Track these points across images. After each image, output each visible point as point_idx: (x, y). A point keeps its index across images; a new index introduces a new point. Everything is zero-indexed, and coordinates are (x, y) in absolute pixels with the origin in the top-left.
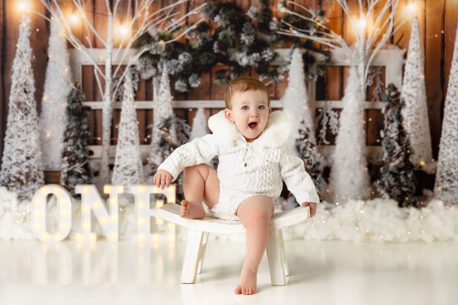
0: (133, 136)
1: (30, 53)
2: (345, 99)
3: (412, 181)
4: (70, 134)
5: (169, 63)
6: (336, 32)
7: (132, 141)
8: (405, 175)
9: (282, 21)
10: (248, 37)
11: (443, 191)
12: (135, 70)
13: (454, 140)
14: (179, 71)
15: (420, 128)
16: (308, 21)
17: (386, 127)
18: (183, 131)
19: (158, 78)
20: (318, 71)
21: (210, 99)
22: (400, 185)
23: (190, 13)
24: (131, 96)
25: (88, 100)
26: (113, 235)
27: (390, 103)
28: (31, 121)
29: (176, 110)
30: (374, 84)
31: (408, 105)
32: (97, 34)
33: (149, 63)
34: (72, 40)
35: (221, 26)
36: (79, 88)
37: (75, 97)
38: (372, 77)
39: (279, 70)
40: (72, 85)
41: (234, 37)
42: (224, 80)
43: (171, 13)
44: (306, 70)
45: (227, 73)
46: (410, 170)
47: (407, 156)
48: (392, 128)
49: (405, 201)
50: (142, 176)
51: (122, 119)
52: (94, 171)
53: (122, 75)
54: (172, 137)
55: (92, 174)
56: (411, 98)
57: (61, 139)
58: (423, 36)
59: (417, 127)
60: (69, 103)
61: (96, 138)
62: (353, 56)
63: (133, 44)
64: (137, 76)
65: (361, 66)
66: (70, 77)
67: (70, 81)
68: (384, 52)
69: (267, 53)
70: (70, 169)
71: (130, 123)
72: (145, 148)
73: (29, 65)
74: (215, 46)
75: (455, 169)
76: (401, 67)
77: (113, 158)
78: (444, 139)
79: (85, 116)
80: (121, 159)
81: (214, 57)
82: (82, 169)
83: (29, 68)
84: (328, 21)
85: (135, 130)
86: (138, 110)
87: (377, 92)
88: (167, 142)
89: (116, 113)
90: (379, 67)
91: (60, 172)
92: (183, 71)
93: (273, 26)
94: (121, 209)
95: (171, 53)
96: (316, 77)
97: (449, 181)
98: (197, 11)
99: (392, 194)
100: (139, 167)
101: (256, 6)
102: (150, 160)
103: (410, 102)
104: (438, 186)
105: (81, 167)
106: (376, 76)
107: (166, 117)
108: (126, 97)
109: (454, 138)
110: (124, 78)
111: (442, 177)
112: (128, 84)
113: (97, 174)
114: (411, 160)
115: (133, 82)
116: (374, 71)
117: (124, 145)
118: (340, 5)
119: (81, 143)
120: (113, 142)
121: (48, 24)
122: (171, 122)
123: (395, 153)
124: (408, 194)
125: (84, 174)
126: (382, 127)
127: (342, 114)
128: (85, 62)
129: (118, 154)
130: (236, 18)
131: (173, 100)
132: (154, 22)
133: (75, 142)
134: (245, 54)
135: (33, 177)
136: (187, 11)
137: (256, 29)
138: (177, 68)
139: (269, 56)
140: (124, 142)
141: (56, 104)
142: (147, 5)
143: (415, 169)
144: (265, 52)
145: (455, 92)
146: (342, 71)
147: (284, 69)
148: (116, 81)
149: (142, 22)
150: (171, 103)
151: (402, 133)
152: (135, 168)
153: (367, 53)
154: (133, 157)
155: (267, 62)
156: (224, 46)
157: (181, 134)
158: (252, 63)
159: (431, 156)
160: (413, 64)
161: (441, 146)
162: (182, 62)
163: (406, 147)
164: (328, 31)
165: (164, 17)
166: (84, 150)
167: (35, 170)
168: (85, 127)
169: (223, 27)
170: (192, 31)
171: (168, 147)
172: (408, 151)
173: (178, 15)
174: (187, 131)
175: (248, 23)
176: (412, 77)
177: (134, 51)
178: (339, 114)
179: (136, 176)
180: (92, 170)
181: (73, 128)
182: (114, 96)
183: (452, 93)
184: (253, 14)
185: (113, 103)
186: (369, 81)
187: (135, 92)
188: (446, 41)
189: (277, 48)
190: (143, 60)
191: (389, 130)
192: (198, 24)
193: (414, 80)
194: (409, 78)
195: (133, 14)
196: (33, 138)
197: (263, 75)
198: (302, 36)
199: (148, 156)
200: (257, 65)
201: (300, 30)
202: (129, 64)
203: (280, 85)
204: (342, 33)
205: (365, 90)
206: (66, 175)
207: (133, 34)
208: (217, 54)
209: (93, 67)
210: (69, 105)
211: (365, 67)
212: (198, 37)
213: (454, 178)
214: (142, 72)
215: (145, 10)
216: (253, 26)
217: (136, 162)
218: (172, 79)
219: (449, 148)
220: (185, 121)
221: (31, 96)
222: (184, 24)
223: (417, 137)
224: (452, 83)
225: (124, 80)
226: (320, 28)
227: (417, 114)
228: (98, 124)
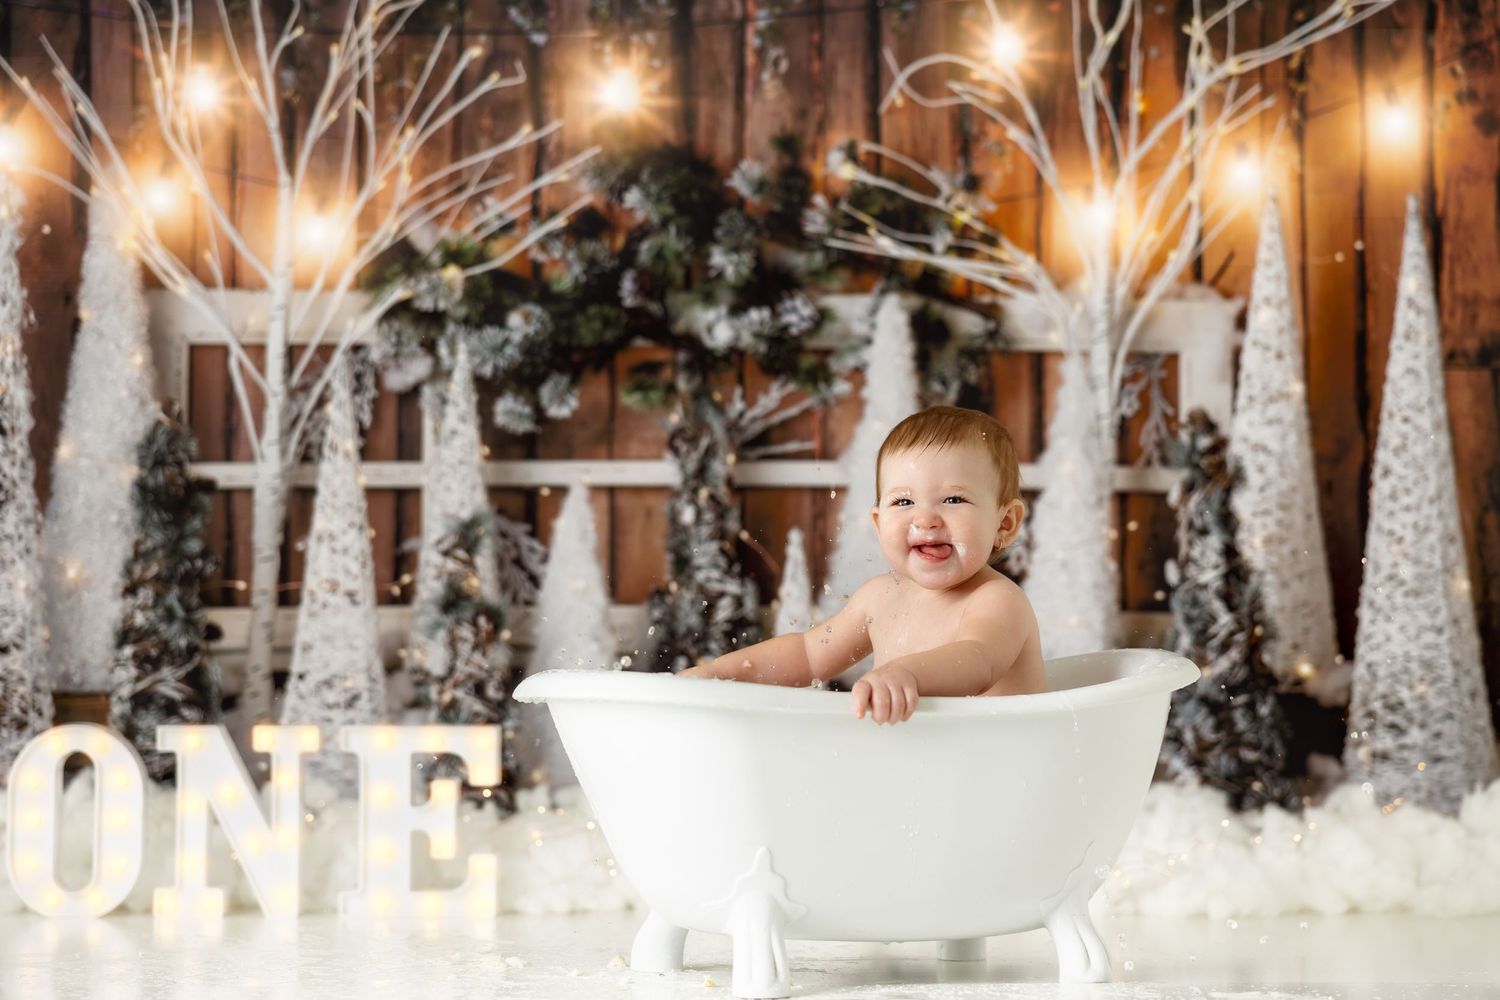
0: (356, 577)
1: (19, 304)
2: (1048, 457)
3: (1273, 727)
4: (144, 570)
5: (474, 340)
6: (1016, 241)
7: (351, 595)
8: (1251, 707)
9: (844, 206)
10: (735, 257)
11: (1374, 762)
12: (364, 361)
13: (1407, 594)
14: (509, 364)
15: (1294, 553)
16: (927, 209)
17: (1183, 549)
18: (518, 562)
19: (440, 387)
20: (962, 369)
21: (611, 456)
22: (1234, 742)
23: (545, 180)
24: (350, 444)
25: (205, 457)
26: (280, 896)
27: (1197, 474)
28: (17, 527)
29: (497, 493)
30: (1144, 412)
31: (1254, 478)
32: (240, 245)
33: (410, 339)
34: (157, 263)
35: (647, 221)
36: (179, 417)
37: (164, 448)
38: (1136, 388)
39: (835, 365)
40: (154, 410)
41: (687, 257)
42: (656, 396)
43: (484, 179)
44: (923, 362)
45: (666, 374)
46: (1265, 693)
47: (1254, 647)
48: (1203, 554)
49: (1252, 796)
50: (382, 708)
51: (320, 522)
52: (220, 691)
53: (319, 376)
54: (482, 580)
55: (215, 703)
56: (1262, 458)
57: (115, 585)
58: (1296, 257)
59: (1286, 549)
60: (142, 465)
61: (229, 583)
62: (1074, 319)
63: (358, 276)
64: (369, 381)
65: (1101, 351)
66: (148, 381)
67: (148, 396)
68: (1173, 308)
69: (794, 310)
70: (141, 686)
71: (344, 532)
72: (391, 616)
73: (13, 343)
74: (627, 285)
75: (1411, 687)
76: (1228, 358)
77: (284, 650)
78: (1374, 589)
79: (195, 510)
80: (314, 654)
81: (624, 319)
82: (181, 686)
83: (14, 353)
84: (991, 208)
85: (360, 559)
86: (371, 493)
87: (1154, 437)
88: (467, 597)
89: (300, 502)
90: (1155, 356)
91: (108, 695)
92: (522, 365)
93: (815, 222)
94: (310, 817)
95: (481, 307)
96: (955, 388)
97: (1393, 727)
98: (568, 171)
99: (1208, 771)
100: (373, 680)
101: (759, 158)
102: (411, 656)
103: (1261, 470)
104: (1359, 744)
105: (179, 681)
106: (1148, 387)
107: (466, 514)
108: (334, 449)
109: (1403, 589)
110: (328, 386)
111: (1370, 714)
112: (340, 405)
113: (230, 702)
114: (1266, 658)
115: (358, 399)
116: (1141, 369)
117: (325, 606)
118: (1028, 158)
119: (181, 600)
120: (288, 597)
121: (80, 211)
122: (482, 530)
123: (1215, 636)
124: (1259, 771)
125: (189, 702)
126: (1170, 550)
127: (1040, 507)
128: (201, 334)
129: (302, 637)
130: (695, 196)
131: (488, 458)
132: (430, 207)
133: (159, 597)
134: (723, 310)
135: (17, 711)
136: (537, 172)
137: (758, 233)
138: (503, 357)
139: (803, 319)
140: (322, 595)
141: (102, 471)
142: (408, 152)
143: (1283, 688)
144: (788, 304)
145: (1405, 437)
146: (1039, 365)
147: (850, 362)
148: (301, 396)
149: (388, 206)
150: (482, 471)
151: (1236, 571)
152: (359, 682)
153: (1118, 309)
154: (352, 647)
155: (796, 338)
156: (654, 285)
157: (513, 572)
158: (747, 340)
159: (1332, 646)
160: (1267, 348)
161: (1364, 613)
162: (517, 337)
163: (1251, 615)
164: (991, 241)
165: (460, 189)
166: (189, 623)
167: (22, 689)
168: (194, 546)
169: (652, 226)
170: (553, 236)
171: (468, 614)
172: (1258, 631)
173: (506, 184)
174: (533, 563)
175: (733, 212)
176: (1265, 388)
177: (362, 298)
178: (1031, 508)
179: (361, 710)
180: (215, 690)
181: (155, 549)
182: (293, 446)
183: (1395, 441)
184: (750, 182)
185: (290, 468)
186: (1125, 402)
187: (362, 432)
188: (1370, 274)
189: (827, 292)
190: (390, 327)
191: (1195, 561)
192: (572, 215)
193: (1272, 400)
194: (1256, 391)
195: (360, 181)
196: (22, 584)
197: (783, 378)
198: (908, 254)
199: (403, 642)
200: (762, 348)
201: (901, 235)
202: (345, 342)
203: (838, 412)
204: (1037, 246)
205: (1115, 431)
206: (127, 707)
207: (360, 244)
208: (633, 312)
209: (224, 350)
210: (145, 473)
211: (1114, 356)
212: (571, 255)
213: (1410, 720)
214: (385, 368)
215: (397, 170)
216: (750, 221)
217: (362, 664)
218: (487, 390)
219: (1388, 619)
220: (525, 527)
221: (19, 444)
222: (525, 215)
223: (1284, 585)
224: (1395, 410)
225: (328, 393)
226: (964, 231)
227: (1284, 507)
228: (239, 538)
